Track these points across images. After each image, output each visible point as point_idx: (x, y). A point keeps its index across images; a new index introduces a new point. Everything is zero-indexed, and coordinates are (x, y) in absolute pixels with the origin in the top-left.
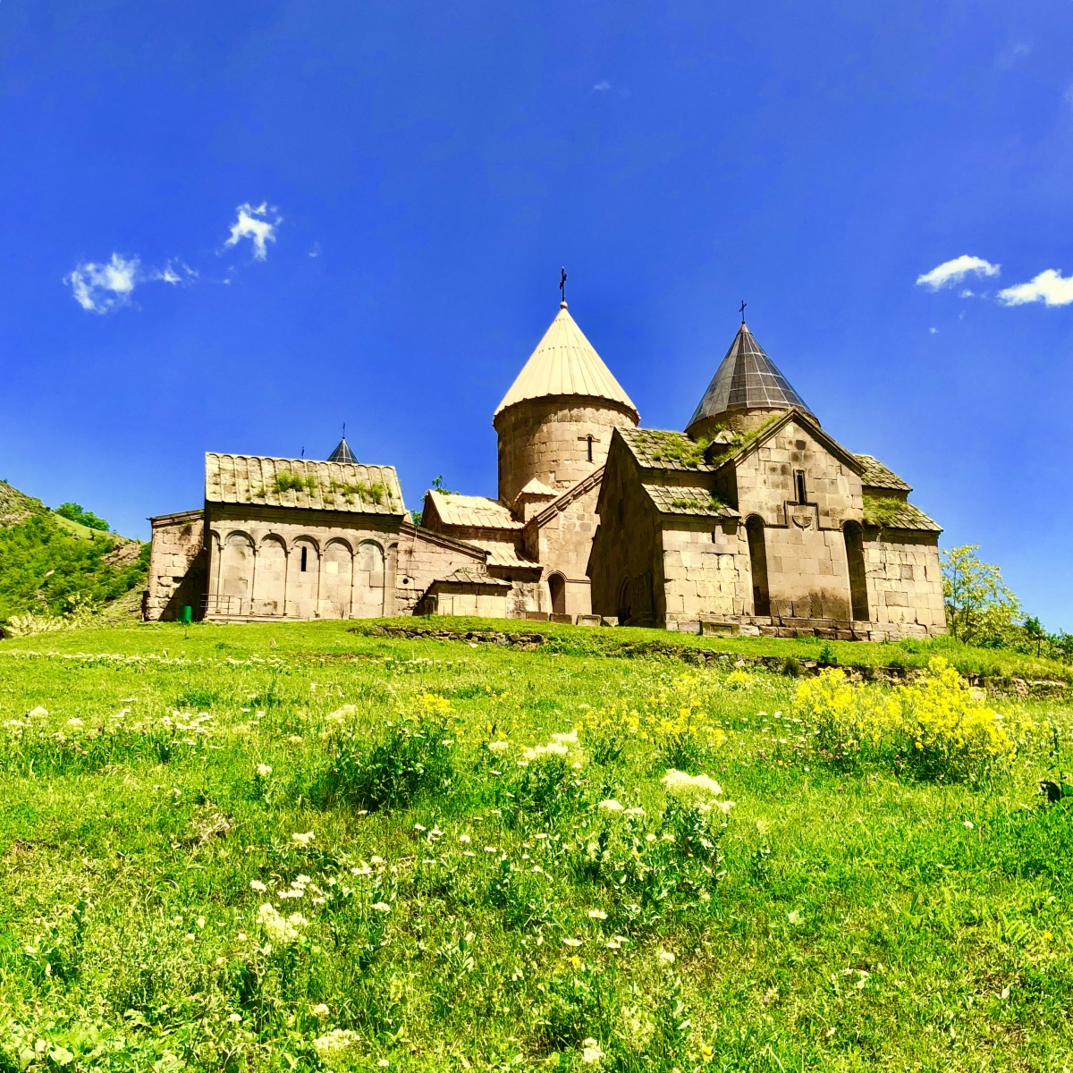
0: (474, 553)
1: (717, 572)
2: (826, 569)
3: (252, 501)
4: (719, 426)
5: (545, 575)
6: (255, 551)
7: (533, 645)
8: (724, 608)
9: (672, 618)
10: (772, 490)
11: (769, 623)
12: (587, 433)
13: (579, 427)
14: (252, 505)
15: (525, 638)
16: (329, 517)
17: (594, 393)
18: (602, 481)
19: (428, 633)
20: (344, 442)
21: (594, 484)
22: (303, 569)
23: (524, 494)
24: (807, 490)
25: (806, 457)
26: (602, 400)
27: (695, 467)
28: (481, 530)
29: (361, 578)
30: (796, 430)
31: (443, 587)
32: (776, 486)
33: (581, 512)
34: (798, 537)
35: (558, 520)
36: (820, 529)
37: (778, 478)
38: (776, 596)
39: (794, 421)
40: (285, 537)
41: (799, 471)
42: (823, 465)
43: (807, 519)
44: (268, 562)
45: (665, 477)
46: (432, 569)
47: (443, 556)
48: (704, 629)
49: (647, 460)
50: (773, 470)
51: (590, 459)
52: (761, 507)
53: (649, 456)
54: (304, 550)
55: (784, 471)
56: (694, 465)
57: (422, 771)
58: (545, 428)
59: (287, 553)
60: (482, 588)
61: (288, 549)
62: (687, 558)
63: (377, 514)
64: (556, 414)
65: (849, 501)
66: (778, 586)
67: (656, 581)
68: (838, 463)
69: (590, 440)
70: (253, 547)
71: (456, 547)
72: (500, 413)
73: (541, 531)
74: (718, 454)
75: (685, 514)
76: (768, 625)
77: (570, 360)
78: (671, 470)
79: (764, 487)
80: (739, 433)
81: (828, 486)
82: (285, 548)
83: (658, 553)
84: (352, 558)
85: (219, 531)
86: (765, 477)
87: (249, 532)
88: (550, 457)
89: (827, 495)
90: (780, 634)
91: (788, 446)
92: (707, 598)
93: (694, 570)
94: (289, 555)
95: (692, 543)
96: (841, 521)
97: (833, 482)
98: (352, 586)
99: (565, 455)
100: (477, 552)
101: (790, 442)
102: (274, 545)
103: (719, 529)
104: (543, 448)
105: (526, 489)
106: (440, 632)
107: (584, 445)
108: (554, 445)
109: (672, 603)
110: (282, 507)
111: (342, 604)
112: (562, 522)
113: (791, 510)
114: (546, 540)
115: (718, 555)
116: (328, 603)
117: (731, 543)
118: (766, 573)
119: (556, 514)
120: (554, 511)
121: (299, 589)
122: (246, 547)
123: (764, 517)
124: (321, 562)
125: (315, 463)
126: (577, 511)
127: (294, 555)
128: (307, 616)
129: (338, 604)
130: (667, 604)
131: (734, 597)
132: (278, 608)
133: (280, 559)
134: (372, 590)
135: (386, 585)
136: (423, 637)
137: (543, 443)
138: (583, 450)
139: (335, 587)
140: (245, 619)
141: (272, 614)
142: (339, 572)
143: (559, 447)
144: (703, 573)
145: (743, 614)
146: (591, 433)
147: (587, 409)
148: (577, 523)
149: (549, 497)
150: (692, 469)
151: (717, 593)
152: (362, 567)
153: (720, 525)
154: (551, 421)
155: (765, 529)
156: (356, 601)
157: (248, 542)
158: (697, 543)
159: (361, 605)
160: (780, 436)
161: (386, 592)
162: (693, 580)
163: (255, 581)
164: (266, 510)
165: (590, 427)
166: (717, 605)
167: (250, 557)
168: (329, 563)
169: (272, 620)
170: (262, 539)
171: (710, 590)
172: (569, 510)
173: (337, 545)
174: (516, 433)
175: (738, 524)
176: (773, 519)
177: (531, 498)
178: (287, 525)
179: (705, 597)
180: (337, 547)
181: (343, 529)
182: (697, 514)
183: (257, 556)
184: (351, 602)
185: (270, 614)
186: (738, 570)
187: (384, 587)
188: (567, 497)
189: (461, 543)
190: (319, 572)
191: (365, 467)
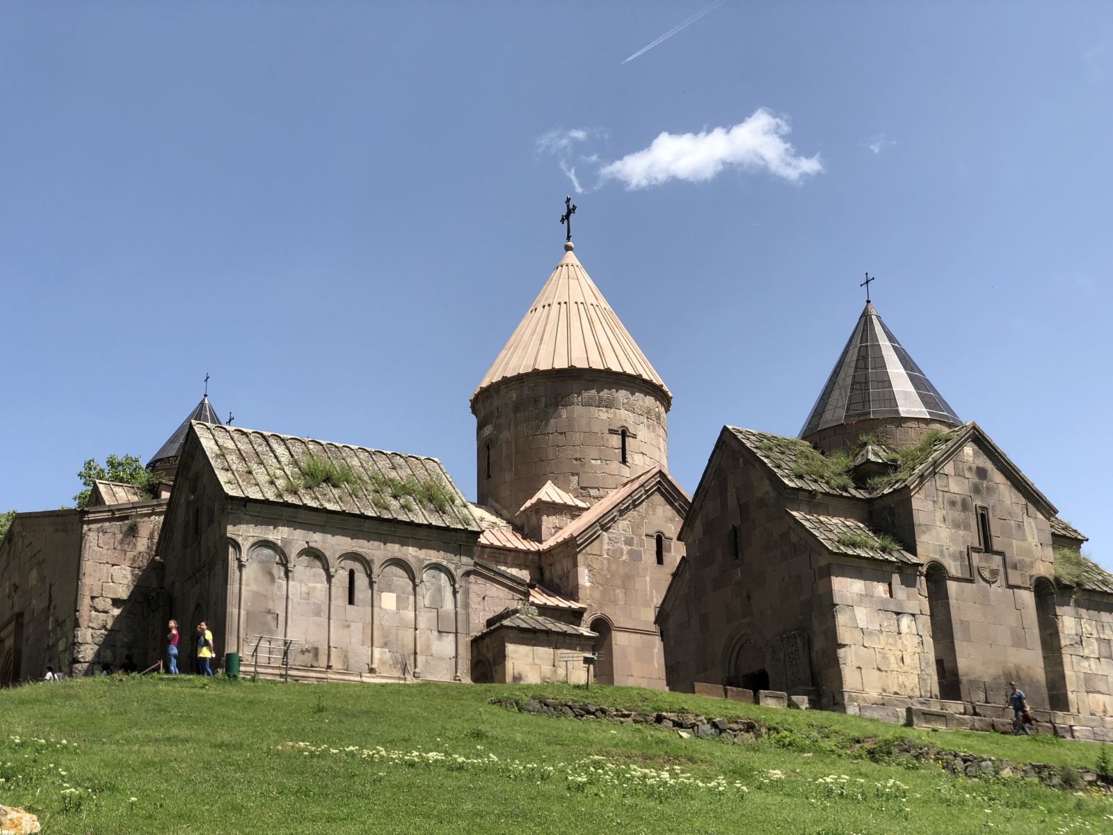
1: (898, 637)
2: (1019, 641)
3: (284, 498)
4: (864, 438)
5: (588, 618)
6: (287, 572)
7: (747, 736)
8: (909, 687)
9: (852, 700)
10: (953, 531)
11: (962, 711)
12: (620, 424)
13: (611, 416)
14: (286, 504)
15: (735, 726)
16: (385, 527)
19: (603, 711)
20: (206, 402)
21: (644, 497)
22: (351, 601)
23: (539, 502)
24: (993, 533)
25: (988, 489)
26: (637, 381)
27: (846, 491)
29: (426, 618)
30: (975, 453)
31: (509, 636)
32: (957, 525)
33: (630, 534)
34: (985, 595)
35: (601, 543)
36: (1010, 587)
37: (957, 514)
38: (966, 674)
39: (973, 441)
40: (327, 554)
41: (983, 508)
42: (1008, 502)
43: (994, 573)
44: (304, 589)
45: (812, 502)
48: (915, 720)
49: (790, 478)
50: (953, 503)
51: (624, 461)
52: (942, 553)
53: (788, 472)
54: (352, 574)
55: (965, 506)
56: (845, 488)
58: (564, 413)
59: (329, 578)
60: (561, 639)
61: (332, 570)
62: (862, 616)
63: (447, 529)
64: (579, 394)
65: (1038, 551)
66: (968, 661)
67: (819, 644)
68: (1023, 501)
69: (624, 434)
70: (285, 566)
73: (579, 557)
74: (871, 475)
75: (859, 557)
76: (961, 714)
77: (591, 322)
78: (821, 493)
79: (943, 525)
81: (1014, 531)
82: (327, 570)
83: (827, 607)
84: (414, 589)
85: (240, 540)
86: (944, 512)
87: (279, 543)
88: (571, 453)
89: (1014, 542)
90: (977, 726)
91: (967, 474)
92: (889, 673)
93: (871, 633)
94: (333, 580)
96: (1031, 577)
97: (1020, 526)
98: (416, 629)
99: (594, 454)
100: (518, 583)
101: (970, 469)
102: (312, 564)
103: (896, 578)
104: (561, 439)
105: (541, 496)
107: (616, 440)
108: (578, 438)
109: (850, 678)
110: (325, 511)
111: (403, 655)
112: (606, 547)
113: (975, 557)
114: (586, 571)
115: (898, 614)
116: (385, 652)
117: (911, 599)
118: (953, 643)
119: (599, 535)
120: (596, 532)
121: (346, 630)
122: (275, 565)
123: (947, 566)
124: (375, 592)
125: (336, 447)
126: (623, 532)
127: (338, 580)
128: (359, 671)
129: (398, 655)
130: (843, 679)
131: (919, 673)
132: (319, 657)
133: (322, 586)
134: (441, 636)
135: (459, 631)
136: (597, 717)
137: (561, 433)
138: (615, 447)
139: (394, 630)
140: (277, 672)
141: (312, 666)
142: (398, 608)
143: (584, 440)
144: (881, 637)
145: (931, 697)
146: (625, 425)
147: (620, 391)
148: (625, 548)
149: (574, 509)
150: (845, 494)
151: (899, 667)
152: (427, 603)
153: (897, 573)
154: (573, 404)
155: (948, 582)
156: (421, 652)
157: (278, 557)
158: (872, 596)
159: (428, 658)
160: (958, 459)
161: (460, 641)
162: (870, 647)
163: (289, 615)
164: (302, 514)
165: (624, 417)
166: (901, 683)
167: (280, 581)
168: (383, 594)
169: (314, 675)
170: (298, 555)
171: (891, 661)
172: (614, 531)
173: (394, 569)
174: (518, 415)
175: (918, 573)
176: (956, 570)
177: (551, 509)
178: (329, 536)
179: (886, 671)
180: (394, 572)
181: (402, 546)
182: (872, 557)
183: (290, 579)
184: (415, 653)
185: (309, 665)
186: (921, 636)
187: (456, 633)
188: (612, 514)
189: (497, 571)
190: (372, 606)
191: (401, 457)
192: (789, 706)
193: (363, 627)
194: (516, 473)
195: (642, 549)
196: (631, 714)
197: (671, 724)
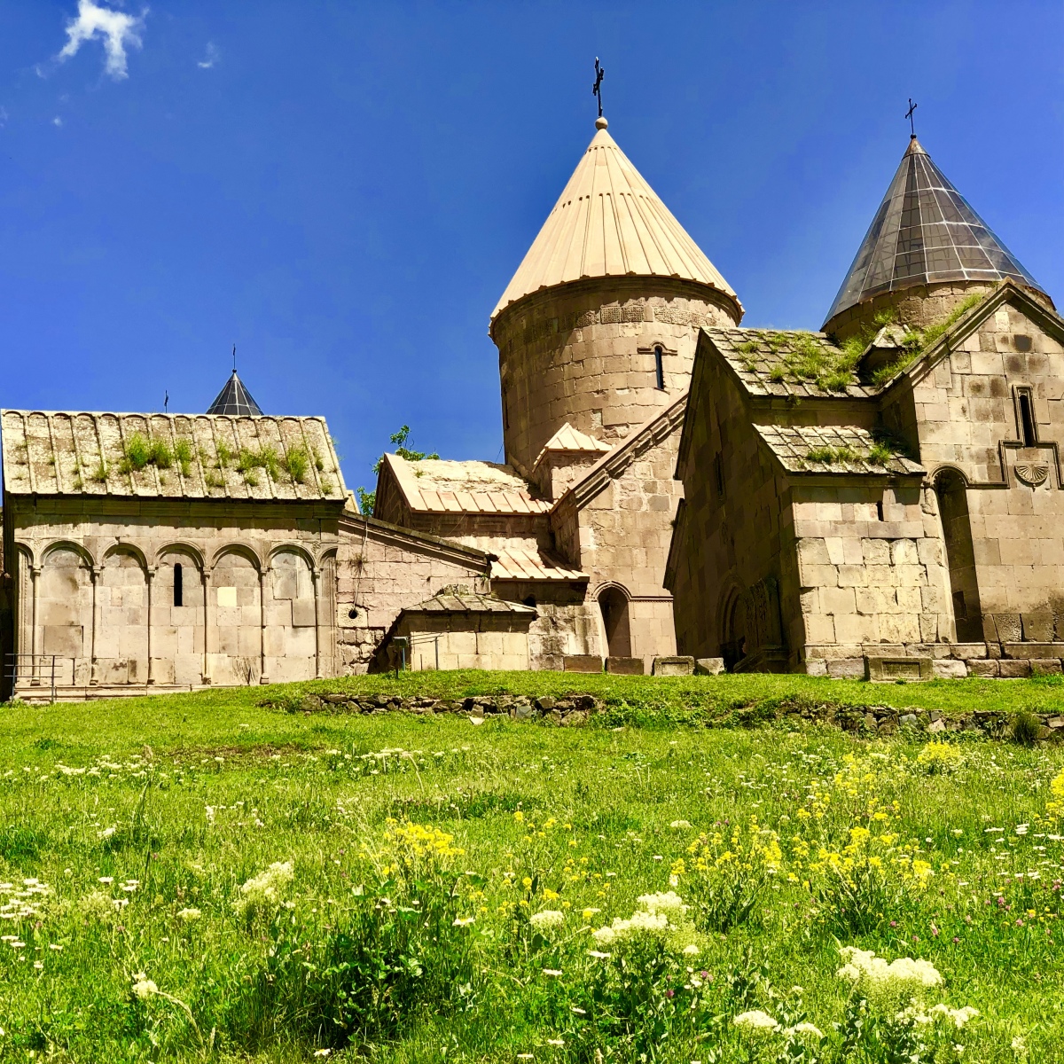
0: (469, 559)
1: (889, 570)
3: (84, 489)
4: (880, 318)
5: (593, 590)
6: (93, 576)
7: (579, 715)
8: (904, 631)
9: (816, 655)
10: (977, 424)
11: (983, 654)
12: (652, 341)
13: (639, 331)
14: (86, 497)
15: (564, 704)
16: (217, 510)
17: (662, 270)
18: (684, 422)
19: (396, 702)
20: (236, 378)
21: (669, 428)
22: (178, 601)
23: (549, 451)
24: (1038, 420)
25: (1032, 362)
26: (675, 283)
28: (478, 519)
29: (277, 614)
30: (1012, 318)
31: (418, 622)
32: (983, 416)
33: (650, 478)
34: (1027, 502)
35: (611, 493)
37: (986, 402)
38: (993, 607)
39: (1008, 302)
40: (144, 549)
41: (1023, 389)
42: (1062, 376)
43: (1040, 471)
44: (117, 593)
45: (792, 411)
46: (397, 590)
47: (416, 567)
48: (873, 672)
49: (760, 383)
50: (977, 389)
51: (661, 386)
52: (959, 456)
53: (762, 376)
54: (178, 570)
55: (996, 390)
56: (841, 387)
57: (419, 972)
58: (580, 336)
59: (149, 577)
60: (485, 620)
61: (151, 568)
62: (837, 549)
63: (299, 501)
64: (597, 310)
66: (995, 589)
67: (786, 592)
69: (659, 351)
70: (90, 569)
71: (437, 550)
72: (501, 313)
73: (582, 515)
74: (880, 365)
75: (830, 474)
76: (981, 658)
77: (616, 216)
78: (801, 397)
79: (962, 419)
80: (914, 328)
82: (145, 569)
83: (786, 544)
84: (260, 579)
85: (30, 545)
86: (964, 401)
87: (81, 543)
88: (589, 385)
90: (1004, 671)
91: (1000, 347)
92: (875, 617)
93: (849, 569)
94: (153, 580)
95: (844, 522)
98: (263, 627)
99: (618, 380)
100: (474, 557)
101: (1005, 340)
102: (126, 562)
103: (889, 496)
104: (578, 369)
105: (553, 444)
106: (418, 699)
107: (649, 362)
108: (598, 365)
109: (816, 629)
110: (136, 498)
111: (246, 659)
112: (617, 497)
113: (1011, 455)
114: (591, 530)
115: (890, 540)
116: (223, 658)
117: (910, 519)
118: (974, 568)
119: (608, 484)
120: (603, 480)
121: (173, 637)
122: (78, 569)
123: (966, 471)
124: (208, 588)
125: (188, 419)
126: (642, 477)
127: (161, 578)
128: (189, 683)
129: (240, 660)
130: (807, 630)
131: (920, 612)
132: (138, 672)
133: (137, 587)
134: (296, 632)
135: (320, 623)
136: (389, 710)
137: (578, 362)
138: (647, 370)
139: (234, 631)
140: (83, 693)
141: (129, 683)
142: (240, 605)
143: (606, 366)
144: (865, 572)
145: (938, 641)
146: (660, 340)
147: (651, 299)
148: (645, 497)
149: (594, 455)
150: (838, 395)
151: (892, 608)
152: (278, 594)
153: (890, 488)
154: (590, 323)
155: (967, 491)
156: (270, 653)
157: (81, 559)
158: (853, 522)
159: (279, 659)
160: (986, 329)
161: (321, 635)
162: (848, 587)
163: (96, 627)
164: (109, 504)
165: (655, 330)
166: (891, 628)
167: (85, 587)
168: (221, 590)
169: (130, 692)
170: (106, 554)
171: (879, 602)
172: (628, 477)
173: (233, 557)
174: (530, 346)
175: (922, 485)
176: (982, 477)
177: (563, 458)
178: (146, 528)
179: (871, 615)
180: (234, 562)
181: (242, 529)
182: (850, 472)
183: (97, 584)
184: (263, 655)
185: (125, 682)
186: (925, 565)
187: (317, 626)
188: (625, 455)
189: (444, 544)
190: (205, 605)
191: (275, 421)
192: (695, 672)
193: (194, 630)
194: (531, 419)
195: (669, 495)
196: (434, 702)
197: (481, 709)
